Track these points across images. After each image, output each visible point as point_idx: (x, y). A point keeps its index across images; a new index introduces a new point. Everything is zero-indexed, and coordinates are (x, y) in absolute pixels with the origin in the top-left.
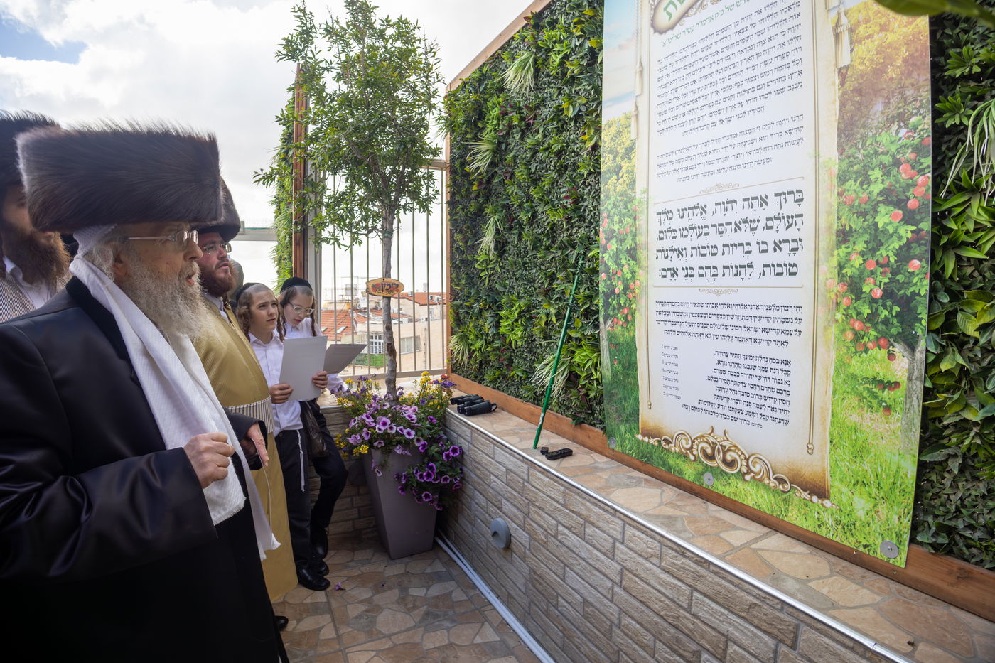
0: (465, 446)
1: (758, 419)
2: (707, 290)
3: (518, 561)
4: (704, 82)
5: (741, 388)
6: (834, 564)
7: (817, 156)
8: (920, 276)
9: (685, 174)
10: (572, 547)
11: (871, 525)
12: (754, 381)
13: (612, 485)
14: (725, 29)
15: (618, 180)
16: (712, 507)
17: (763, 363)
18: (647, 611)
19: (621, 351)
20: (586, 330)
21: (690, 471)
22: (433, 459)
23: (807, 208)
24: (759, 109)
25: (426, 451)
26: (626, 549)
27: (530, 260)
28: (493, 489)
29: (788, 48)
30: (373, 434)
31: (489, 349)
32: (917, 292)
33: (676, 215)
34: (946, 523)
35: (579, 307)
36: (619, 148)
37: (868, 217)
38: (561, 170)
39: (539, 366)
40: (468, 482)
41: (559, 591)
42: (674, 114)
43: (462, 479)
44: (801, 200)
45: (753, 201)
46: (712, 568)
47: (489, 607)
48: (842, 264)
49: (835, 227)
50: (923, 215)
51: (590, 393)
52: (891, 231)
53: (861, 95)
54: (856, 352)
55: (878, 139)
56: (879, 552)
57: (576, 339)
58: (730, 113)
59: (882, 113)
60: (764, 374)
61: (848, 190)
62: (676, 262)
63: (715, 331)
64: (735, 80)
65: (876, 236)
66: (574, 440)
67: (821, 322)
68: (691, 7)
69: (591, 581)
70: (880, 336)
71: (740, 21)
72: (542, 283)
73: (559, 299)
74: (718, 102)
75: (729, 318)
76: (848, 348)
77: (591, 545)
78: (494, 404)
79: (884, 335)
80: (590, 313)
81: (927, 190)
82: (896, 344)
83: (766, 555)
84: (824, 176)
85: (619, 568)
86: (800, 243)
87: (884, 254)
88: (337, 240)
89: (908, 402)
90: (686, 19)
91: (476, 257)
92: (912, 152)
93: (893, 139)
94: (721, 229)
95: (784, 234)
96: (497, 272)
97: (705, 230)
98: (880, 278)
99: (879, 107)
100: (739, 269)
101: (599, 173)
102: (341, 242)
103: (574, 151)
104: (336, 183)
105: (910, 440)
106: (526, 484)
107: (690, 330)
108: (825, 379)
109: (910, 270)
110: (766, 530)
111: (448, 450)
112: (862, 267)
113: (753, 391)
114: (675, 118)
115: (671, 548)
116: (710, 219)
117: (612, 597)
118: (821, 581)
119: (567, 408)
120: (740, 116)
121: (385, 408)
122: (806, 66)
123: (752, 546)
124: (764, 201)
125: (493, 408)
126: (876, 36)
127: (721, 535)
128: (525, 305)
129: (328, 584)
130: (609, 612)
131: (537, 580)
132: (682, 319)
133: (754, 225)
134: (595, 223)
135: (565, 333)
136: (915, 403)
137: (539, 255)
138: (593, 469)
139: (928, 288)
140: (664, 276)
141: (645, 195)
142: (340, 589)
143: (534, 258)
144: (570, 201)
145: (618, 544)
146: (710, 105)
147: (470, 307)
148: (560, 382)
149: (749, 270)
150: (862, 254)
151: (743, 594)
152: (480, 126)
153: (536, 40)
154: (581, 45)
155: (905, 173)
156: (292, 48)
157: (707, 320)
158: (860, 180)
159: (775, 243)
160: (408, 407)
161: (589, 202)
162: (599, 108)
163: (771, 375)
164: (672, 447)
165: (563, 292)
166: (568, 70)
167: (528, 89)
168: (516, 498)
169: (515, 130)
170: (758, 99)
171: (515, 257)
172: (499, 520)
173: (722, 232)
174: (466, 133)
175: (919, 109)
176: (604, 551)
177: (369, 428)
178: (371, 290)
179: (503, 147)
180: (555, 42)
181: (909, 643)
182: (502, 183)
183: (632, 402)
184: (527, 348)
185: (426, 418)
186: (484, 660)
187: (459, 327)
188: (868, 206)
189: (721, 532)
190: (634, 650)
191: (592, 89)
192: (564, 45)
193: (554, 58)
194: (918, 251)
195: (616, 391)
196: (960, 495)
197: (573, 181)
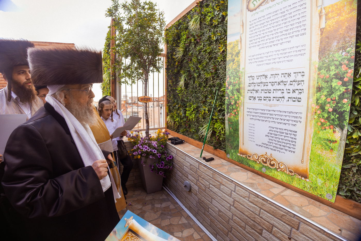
0: (174, 155)
1: (283, 151)
2: (267, 105)
3: (194, 196)
4: (268, 30)
5: (278, 140)
6: (309, 201)
7: (310, 60)
8: (347, 105)
9: (259, 63)
10: (215, 192)
11: (323, 188)
12: (283, 137)
13: (230, 171)
14: (276, 11)
16: (265, 179)
17: (286, 132)
18: (243, 215)
19: (233, 125)
20: (219, 116)
21: (257, 167)
22: (163, 160)
23: (306, 78)
24: (289, 42)
25: (160, 157)
26: (236, 194)
27: (198, 90)
28: (184, 170)
29: (301, 20)
30: (142, 151)
31: (182, 121)
32: (345, 110)
33: (255, 78)
34: (350, 189)
35: (217, 108)
36: (234, 53)
37: (328, 83)
38: (210, 59)
39: (201, 128)
40: (175, 168)
41: (210, 207)
42: (255, 41)
43: (173, 166)
44: (304, 75)
45: (285, 75)
46: (268, 202)
47: (183, 211)
48: (318, 99)
49: (316, 86)
50: (350, 83)
51: (220, 138)
52: (337, 88)
53: (328, 39)
54: (321, 130)
55: (334, 55)
56: (325, 197)
57: (215, 119)
58: (277, 42)
59: (336, 46)
60: (287, 135)
61: (322, 73)
62: (255, 95)
63: (269, 119)
64: (279, 30)
65: (331, 90)
66: (214, 154)
67: (309, 118)
68: (263, 2)
69: (222, 204)
70: (330, 124)
71: (282, 9)
72: (202, 99)
73: (209, 105)
74: (273, 38)
75: (275, 115)
76: (319, 128)
77: (222, 192)
78: (184, 140)
79: (332, 125)
80: (221, 111)
81: (351, 75)
82: (336, 128)
83: (286, 198)
84: (313, 68)
85: (233, 200)
86: (302, 91)
87: (334, 96)
88: (127, 82)
89: (340, 148)
90: (261, 7)
91: (177, 88)
92: (347, 61)
93: (340, 56)
94: (273, 84)
95: (296, 87)
96: (185, 94)
97: (266, 84)
99: (335, 44)
100: (279, 98)
101: (225, 61)
103: (215, 52)
105: (339, 160)
106: (198, 170)
107: (259, 119)
108: (309, 138)
109: (343, 103)
110: (284, 188)
111: (168, 157)
112: (325, 100)
113: (282, 141)
114: (256, 43)
115: (253, 195)
116: (268, 80)
117: (230, 210)
118: (306, 207)
119: (212, 143)
120: (281, 44)
121: (146, 142)
122: (308, 27)
123: (281, 194)
124: (289, 75)
125: (184, 142)
126: (336, 18)
127: (270, 190)
128: (196, 106)
130: (228, 215)
131: (201, 203)
132: (257, 115)
133: (285, 83)
134: (223, 79)
135: (212, 116)
136: (342, 148)
137: (201, 89)
138: (222, 165)
139: (350, 109)
140: (250, 99)
141: (244, 70)
142: (131, 205)
143: (199, 90)
144: (214, 70)
145: (233, 192)
146: (270, 39)
147: (175, 106)
148: (209, 135)
149: (283, 99)
150: (326, 96)
151: (280, 211)
152: (179, 42)
153: (201, 11)
154: (219, 14)
155: (344, 68)
156: (111, 12)
157: (266, 116)
158: (326, 70)
159: (293, 90)
160: (154, 142)
161: (221, 71)
162: (225, 37)
163: (289, 136)
164: (251, 158)
165: (211, 103)
166: (213, 23)
167: (197, 29)
168: (193, 174)
169: (192, 44)
170: (289, 38)
171: (192, 89)
172: (187, 181)
173: (273, 85)
174: (173, 44)
175: (350, 45)
176: (228, 194)
177: (140, 149)
178: (140, 100)
179: (188, 50)
180: (208, 12)
181: (339, 230)
182: (187, 62)
183: (236, 142)
184: (196, 121)
185: (160, 146)
186: (183, 230)
187: (170, 113)
188: (329, 79)
189: (270, 189)
190: (237, 227)
191: (223, 30)
192: (212, 13)
193: (208, 18)
194: (347, 96)
195: (231, 138)
196: (355, 179)
197: (215, 63)
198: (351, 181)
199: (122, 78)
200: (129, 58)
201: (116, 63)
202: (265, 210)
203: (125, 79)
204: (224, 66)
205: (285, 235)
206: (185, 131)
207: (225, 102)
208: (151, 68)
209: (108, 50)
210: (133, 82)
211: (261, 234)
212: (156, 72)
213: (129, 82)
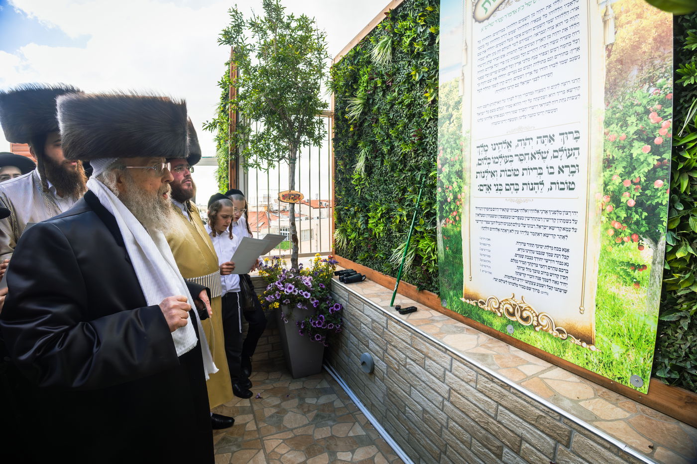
0: (344, 303)
1: (545, 289)
2: (511, 200)
3: (379, 382)
4: (510, 56)
5: (534, 267)
6: (597, 390)
7: (590, 107)
8: (663, 191)
9: (497, 120)
10: (416, 374)
11: (624, 364)
12: (543, 262)
13: (444, 332)
14: (525, 19)
15: (450, 124)
16: (512, 348)
17: (549, 251)
18: (466, 418)
19: (451, 241)
20: (427, 226)
22: (322, 312)
23: (582, 143)
24: (549, 75)
25: (318, 307)
26: (453, 376)
27: (389, 178)
28: (362, 333)
29: (570, 31)
30: (282, 295)
31: (361, 238)
32: (660, 202)
33: (490, 148)
34: (678, 364)
35: (422, 211)
36: (450, 102)
37: (625, 150)
38: (411, 117)
39: (395, 251)
40: (345, 328)
41: (407, 403)
42: (489, 78)
43: (342, 326)
44: (578, 138)
45: (544, 139)
47: (358, 412)
48: (606, 182)
49: (602, 157)
50: (666, 148)
51: (429, 269)
52: (642, 159)
53: (622, 64)
54: (616, 244)
55: (634, 95)
56: (629, 382)
57: (421, 232)
58: (529, 77)
59: (637, 77)
60: (550, 258)
61: (612, 131)
62: (489, 180)
63: (516, 228)
64: (532, 54)
65: (631, 163)
66: (418, 301)
67: (591, 222)
69: (429, 397)
70: (633, 233)
71: (536, 13)
72: (398, 194)
73: (409, 205)
74: (520, 70)
75: (527, 219)
76: (610, 241)
77: (429, 372)
78: (364, 276)
79: (636, 232)
80: (430, 215)
81: (669, 131)
82: (644, 239)
83: (549, 382)
84: (594, 121)
85: (448, 388)
86: (577, 168)
87: (637, 176)
88: (259, 165)
89: (652, 279)
91: (352, 176)
92: (658, 104)
93: (645, 95)
94: (522, 158)
95: (565, 161)
96: (366, 186)
97: (510, 159)
98: (633, 192)
99: (635, 72)
100: (534, 186)
101: (437, 119)
102: (261, 166)
103: (419, 104)
104: (258, 127)
105: (653, 306)
106: (385, 330)
107: (500, 227)
108: (593, 262)
109: (656, 187)
110: (549, 365)
111: (333, 306)
112: (621, 185)
113: (542, 270)
114: (490, 81)
115: (484, 376)
116: (514, 151)
117: (443, 408)
118: (588, 401)
119: (414, 279)
121: (291, 278)
122: (583, 44)
123: (540, 376)
124: (552, 139)
125: (363, 278)
126: (633, 22)
127: (519, 368)
128: (386, 209)
129: (251, 394)
130: (440, 418)
131: (392, 395)
132: (494, 219)
133: (544, 155)
134: (434, 153)
135: (413, 228)
136: (657, 280)
137: (395, 175)
138: (432, 321)
139: (668, 200)
140: (482, 190)
141: (469, 134)
142: (259, 398)
143: (392, 177)
144: (417, 138)
145: (447, 372)
146: (514, 72)
147: (348, 210)
148: (409, 262)
149: (541, 186)
150: (621, 175)
151: (533, 409)
152: (355, 87)
153: (393, 28)
154: (424, 31)
155: (653, 119)
156: (228, 37)
157: (511, 221)
158: (620, 124)
159: (559, 167)
161: (429, 139)
162: (436, 75)
163: (555, 259)
164: (485, 307)
165: (412, 200)
166: (416, 48)
167: (387, 62)
168: (378, 339)
169: (378, 90)
170: (549, 67)
171: (379, 176)
172: (366, 354)
173: (522, 160)
174: (346, 92)
175: (664, 73)
176: (438, 377)
177: (280, 291)
178: (281, 198)
179: (371, 101)
180: (406, 30)
181: (650, 447)
182: (370, 126)
183: (458, 276)
184: (386, 238)
185: (318, 285)
186: (355, 448)
187: (340, 224)
188: (626, 142)
189: (518, 365)
190: (457, 443)
191: (432, 61)
192: (413, 31)
193: (405, 40)
194: (661, 174)
195: (448, 268)
196: (688, 345)
197: (419, 124)
198: (680, 347)
202: (506, 408)
203: (254, 158)
204: (435, 129)
205: (545, 457)
206: (367, 258)
208: (304, 138)
209: (225, 106)
210: (271, 165)
211: (500, 456)
212: (314, 145)
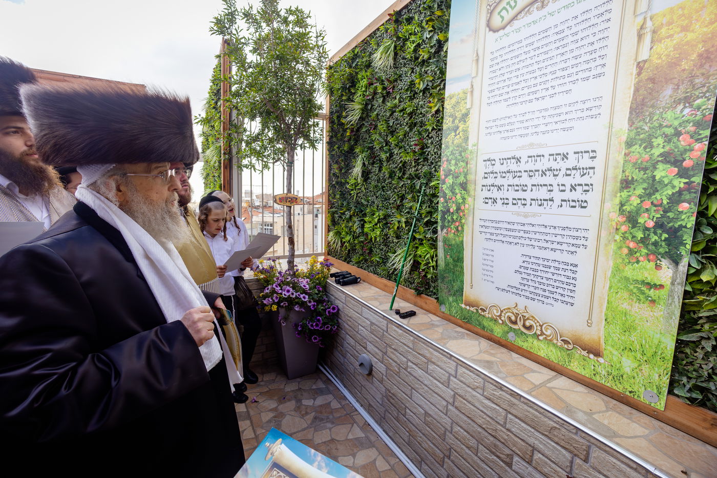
0: (341, 305)
2: (518, 214)
3: (377, 383)
4: (526, 70)
5: (539, 280)
6: (607, 402)
7: (611, 127)
8: (688, 214)
9: (506, 134)
10: (418, 377)
11: (636, 378)
12: (550, 276)
13: (446, 337)
14: (546, 31)
15: (455, 136)
16: (515, 355)
17: (556, 265)
18: (473, 424)
19: (453, 250)
20: (427, 234)
21: (498, 330)
22: (319, 314)
23: (599, 163)
24: (567, 92)
25: (315, 309)
26: (458, 382)
27: (387, 185)
28: (360, 334)
29: (597, 46)
30: (280, 298)
31: (356, 242)
32: (684, 225)
33: (498, 162)
34: (699, 384)
35: (422, 219)
36: (457, 114)
37: (648, 172)
38: (412, 126)
39: (393, 256)
40: (341, 329)
41: (407, 405)
42: (500, 92)
43: (338, 326)
44: (595, 157)
45: (557, 156)
46: (522, 399)
47: (355, 413)
48: (623, 203)
49: (620, 177)
50: (696, 171)
51: (427, 275)
53: (654, 83)
54: (630, 262)
56: (642, 397)
57: (420, 239)
58: (544, 93)
59: (671, 96)
60: (557, 272)
61: (633, 152)
62: (496, 194)
63: (522, 241)
64: (550, 69)
65: (653, 185)
66: (416, 305)
67: (603, 241)
68: (520, 12)
69: (431, 400)
70: (649, 253)
71: (559, 25)
72: (395, 201)
73: (408, 212)
74: (535, 85)
75: (533, 233)
76: (623, 259)
77: (432, 377)
79: (654, 253)
80: (431, 223)
81: (702, 154)
82: (662, 259)
83: (558, 392)
85: (453, 393)
86: (590, 187)
87: (659, 197)
88: (254, 166)
89: (670, 299)
90: (515, 22)
91: (348, 180)
92: (693, 126)
93: (677, 116)
94: (531, 174)
95: (579, 180)
96: (362, 191)
97: (519, 174)
98: (653, 214)
99: (668, 92)
100: (543, 202)
101: (441, 130)
103: (421, 113)
105: (670, 324)
107: (504, 239)
108: (603, 279)
109: (680, 210)
110: (554, 373)
111: (329, 308)
112: (639, 206)
113: (548, 282)
114: (501, 95)
115: (492, 384)
116: (523, 167)
117: (447, 412)
118: (601, 415)
119: (411, 284)
120: (552, 96)
121: (288, 280)
123: (547, 385)
124: (565, 157)
125: (359, 280)
126: (676, 36)
127: (525, 376)
128: (383, 214)
129: (246, 399)
130: (444, 422)
131: (391, 397)
132: (498, 232)
133: (556, 173)
134: (436, 163)
135: (412, 235)
136: (676, 300)
137: (393, 182)
138: (432, 325)
139: (694, 223)
140: (487, 203)
141: (475, 148)
143: (390, 184)
144: (418, 147)
145: (452, 378)
146: (529, 87)
147: (343, 214)
148: (407, 267)
149: (550, 203)
150: (640, 197)
151: (546, 419)
153: (396, 31)
154: (431, 37)
155: (684, 141)
156: (221, 27)
157: (517, 234)
158: (643, 145)
159: (571, 185)
160: (303, 280)
161: (431, 149)
162: (442, 84)
163: (562, 273)
164: (486, 314)
165: (411, 208)
166: (420, 55)
167: (389, 67)
168: (377, 341)
169: (378, 96)
170: (568, 84)
171: (376, 182)
172: (364, 355)
173: (532, 176)
174: (342, 95)
175: (705, 93)
176: (442, 381)
177: (277, 293)
178: (278, 201)
179: (369, 107)
180: (411, 34)
181: (682, 472)
182: (368, 132)
183: (458, 283)
184: (383, 242)
185: (315, 287)
186: (356, 451)
187: (334, 226)
188: (649, 164)
189: (524, 374)
190: (462, 449)
191: (438, 70)
192: (418, 36)
193: (410, 46)
194: (688, 197)
195: (448, 275)
196: (711, 365)
197: (420, 133)
198: (701, 367)
199: (245, 158)
200: (258, 119)
201: (232, 128)
202: (516, 417)
203: (249, 159)
204: (437, 139)
205: (560, 470)
206: (362, 261)
207: (438, 207)
208: (300, 141)
209: (216, 103)
210: (266, 166)
211: (510, 465)
212: (309, 148)
213: (257, 167)
